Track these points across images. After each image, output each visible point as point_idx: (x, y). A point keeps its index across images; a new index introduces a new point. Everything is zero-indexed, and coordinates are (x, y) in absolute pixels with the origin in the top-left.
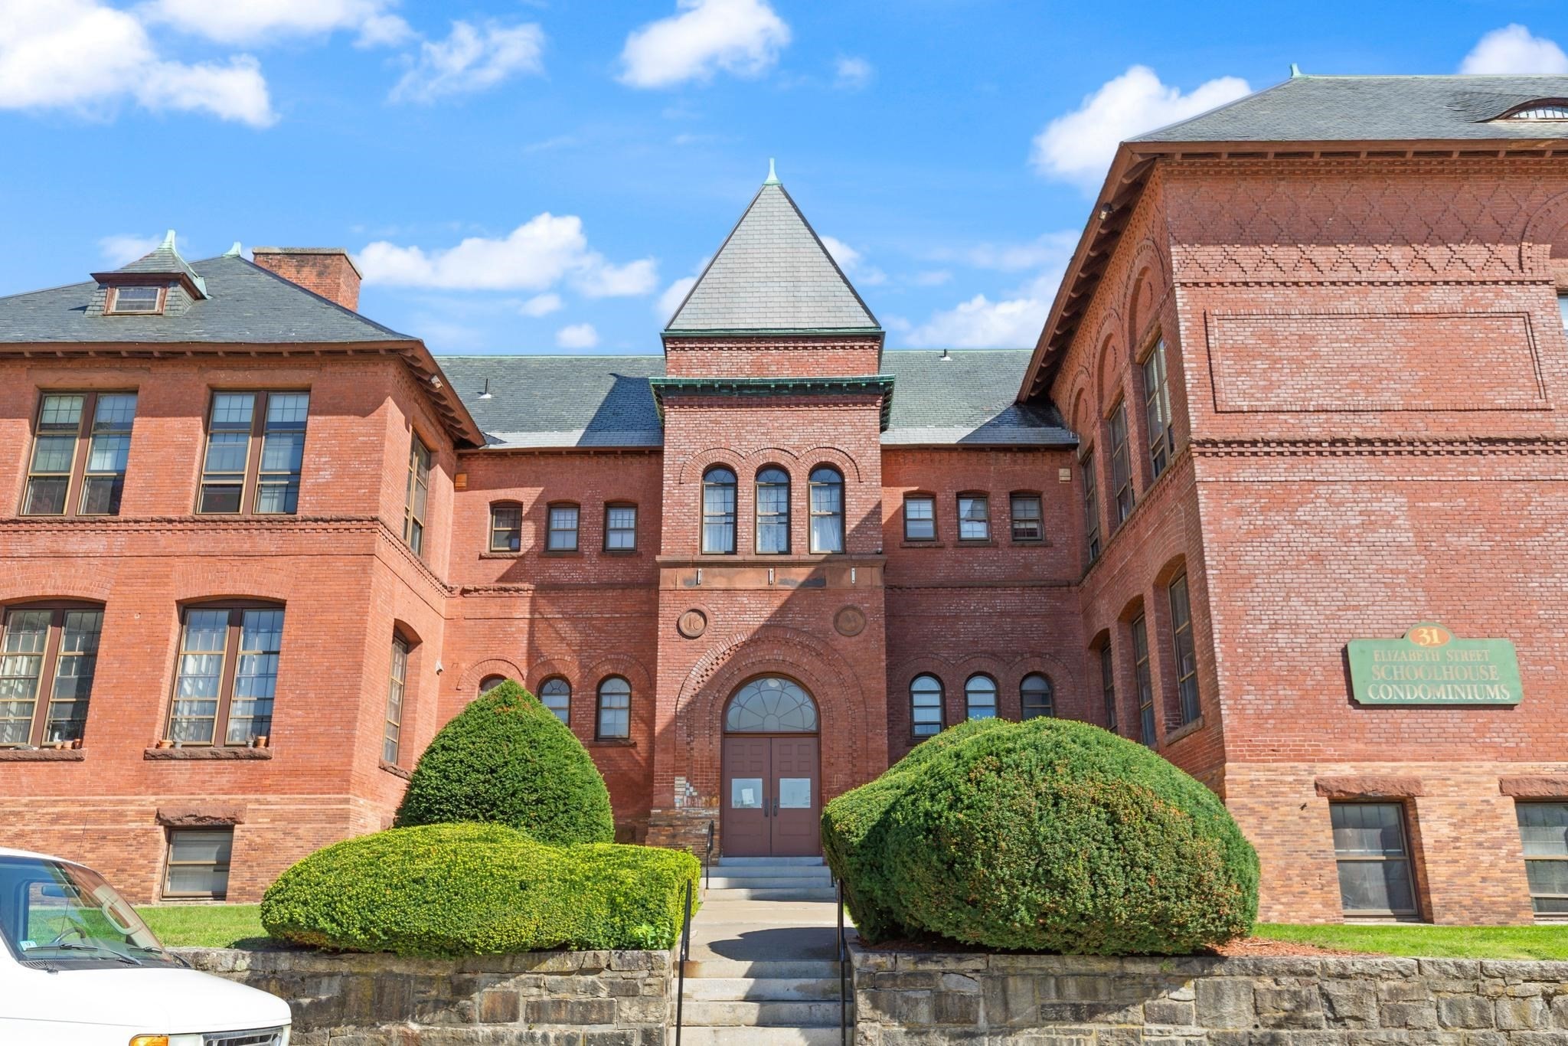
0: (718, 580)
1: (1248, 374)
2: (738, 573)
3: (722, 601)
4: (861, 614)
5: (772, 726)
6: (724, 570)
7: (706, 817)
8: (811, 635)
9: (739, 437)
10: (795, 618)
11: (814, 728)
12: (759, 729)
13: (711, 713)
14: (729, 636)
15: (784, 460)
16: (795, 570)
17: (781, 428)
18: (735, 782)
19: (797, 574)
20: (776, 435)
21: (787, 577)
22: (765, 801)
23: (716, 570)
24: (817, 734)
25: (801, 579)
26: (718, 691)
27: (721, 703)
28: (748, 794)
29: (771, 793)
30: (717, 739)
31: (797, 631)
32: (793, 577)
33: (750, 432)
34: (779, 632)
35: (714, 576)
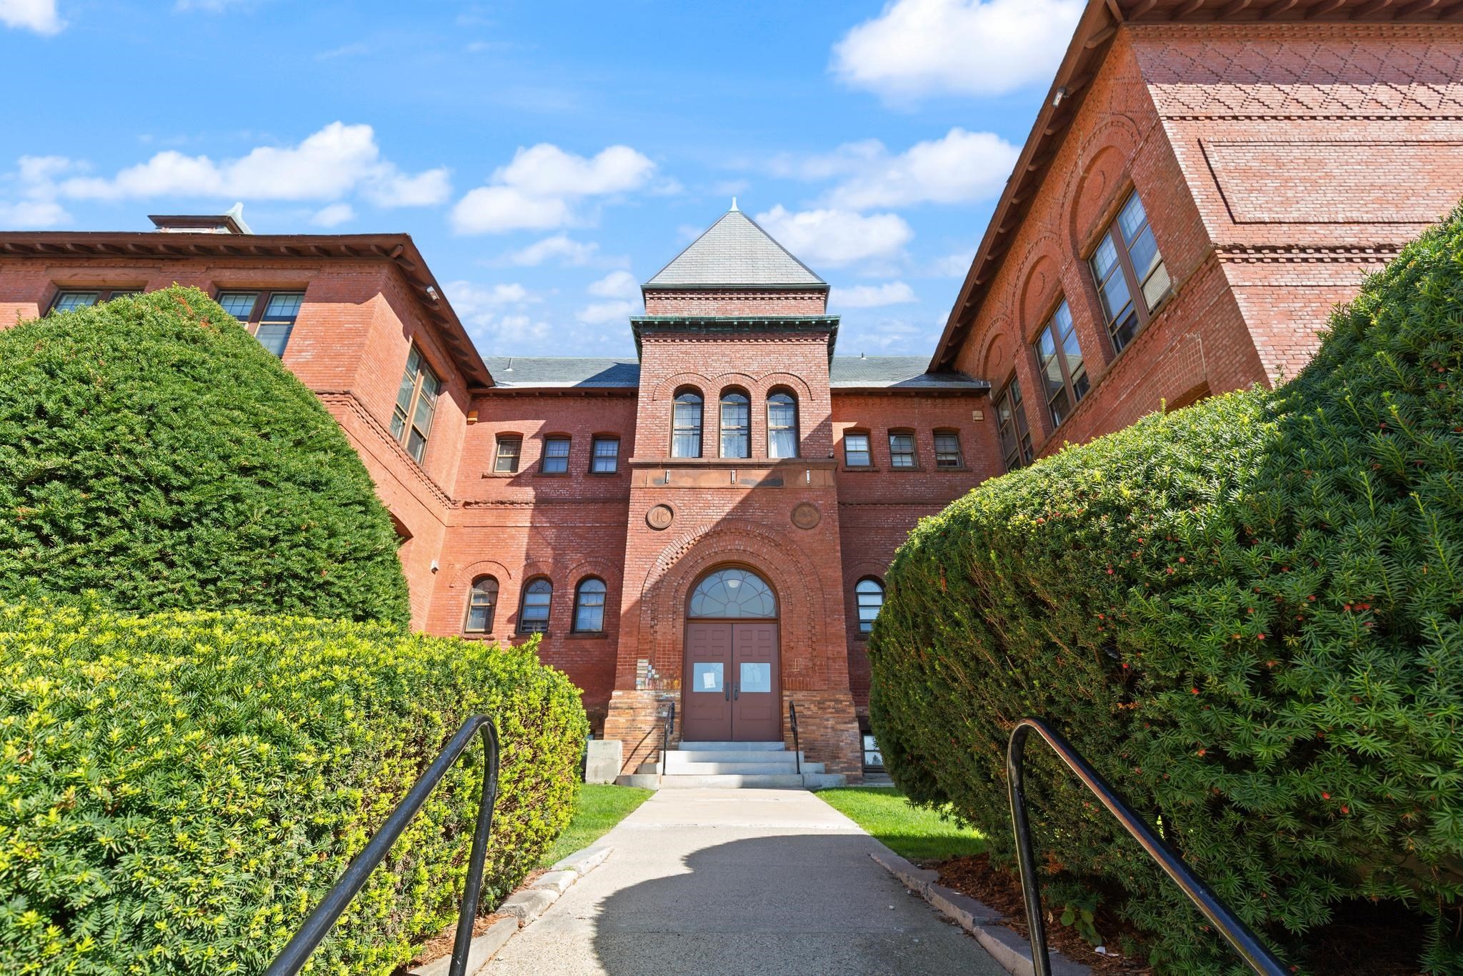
0: (685, 479)
1: (1260, 191)
2: (703, 474)
3: (688, 497)
4: (816, 509)
5: (733, 612)
6: (691, 471)
7: (667, 700)
8: (770, 527)
9: (706, 365)
10: (755, 513)
11: (773, 615)
12: (721, 615)
13: (675, 598)
14: (694, 528)
15: (744, 383)
16: (754, 472)
17: (742, 357)
18: (697, 666)
19: (757, 476)
20: (738, 363)
21: (748, 478)
22: (726, 684)
23: (683, 471)
24: (776, 620)
25: (759, 479)
26: (682, 578)
27: (684, 589)
28: (709, 679)
29: (732, 677)
30: (680, 622)
31: (757, 524)
32: (752, 478)
33: (716, 361)
34: (741, 525)
35: (681, 476)
